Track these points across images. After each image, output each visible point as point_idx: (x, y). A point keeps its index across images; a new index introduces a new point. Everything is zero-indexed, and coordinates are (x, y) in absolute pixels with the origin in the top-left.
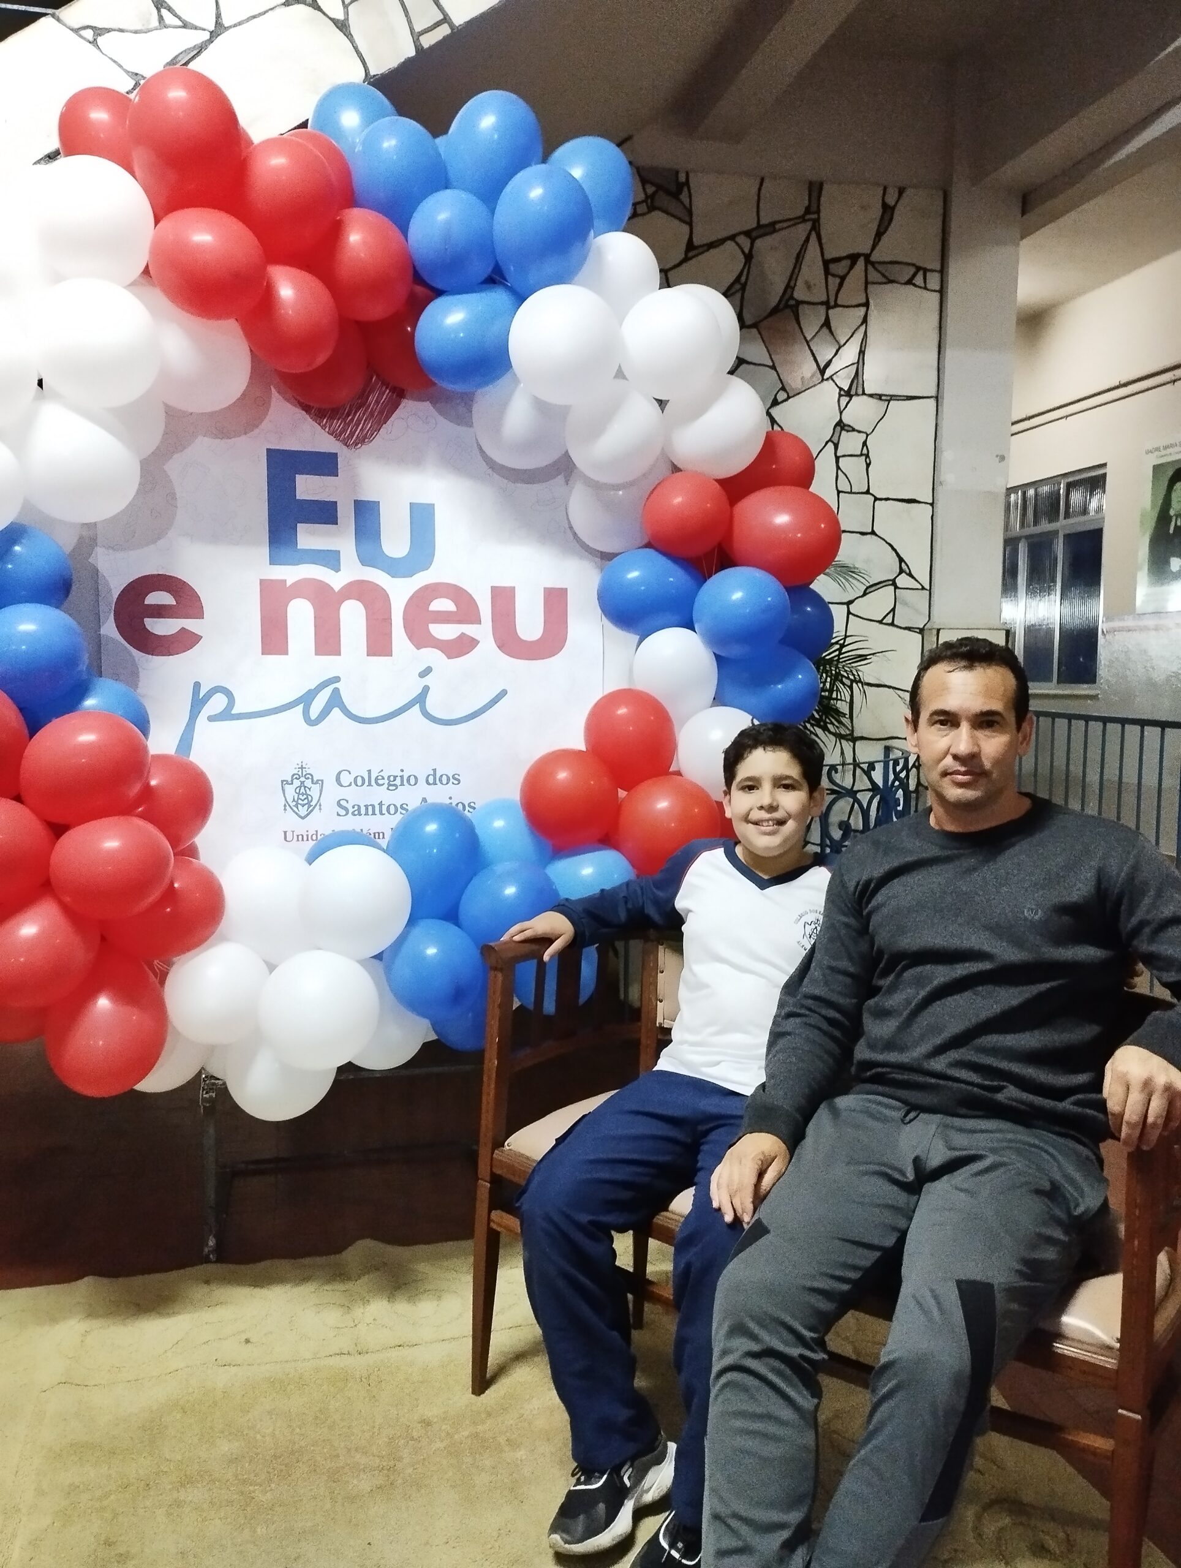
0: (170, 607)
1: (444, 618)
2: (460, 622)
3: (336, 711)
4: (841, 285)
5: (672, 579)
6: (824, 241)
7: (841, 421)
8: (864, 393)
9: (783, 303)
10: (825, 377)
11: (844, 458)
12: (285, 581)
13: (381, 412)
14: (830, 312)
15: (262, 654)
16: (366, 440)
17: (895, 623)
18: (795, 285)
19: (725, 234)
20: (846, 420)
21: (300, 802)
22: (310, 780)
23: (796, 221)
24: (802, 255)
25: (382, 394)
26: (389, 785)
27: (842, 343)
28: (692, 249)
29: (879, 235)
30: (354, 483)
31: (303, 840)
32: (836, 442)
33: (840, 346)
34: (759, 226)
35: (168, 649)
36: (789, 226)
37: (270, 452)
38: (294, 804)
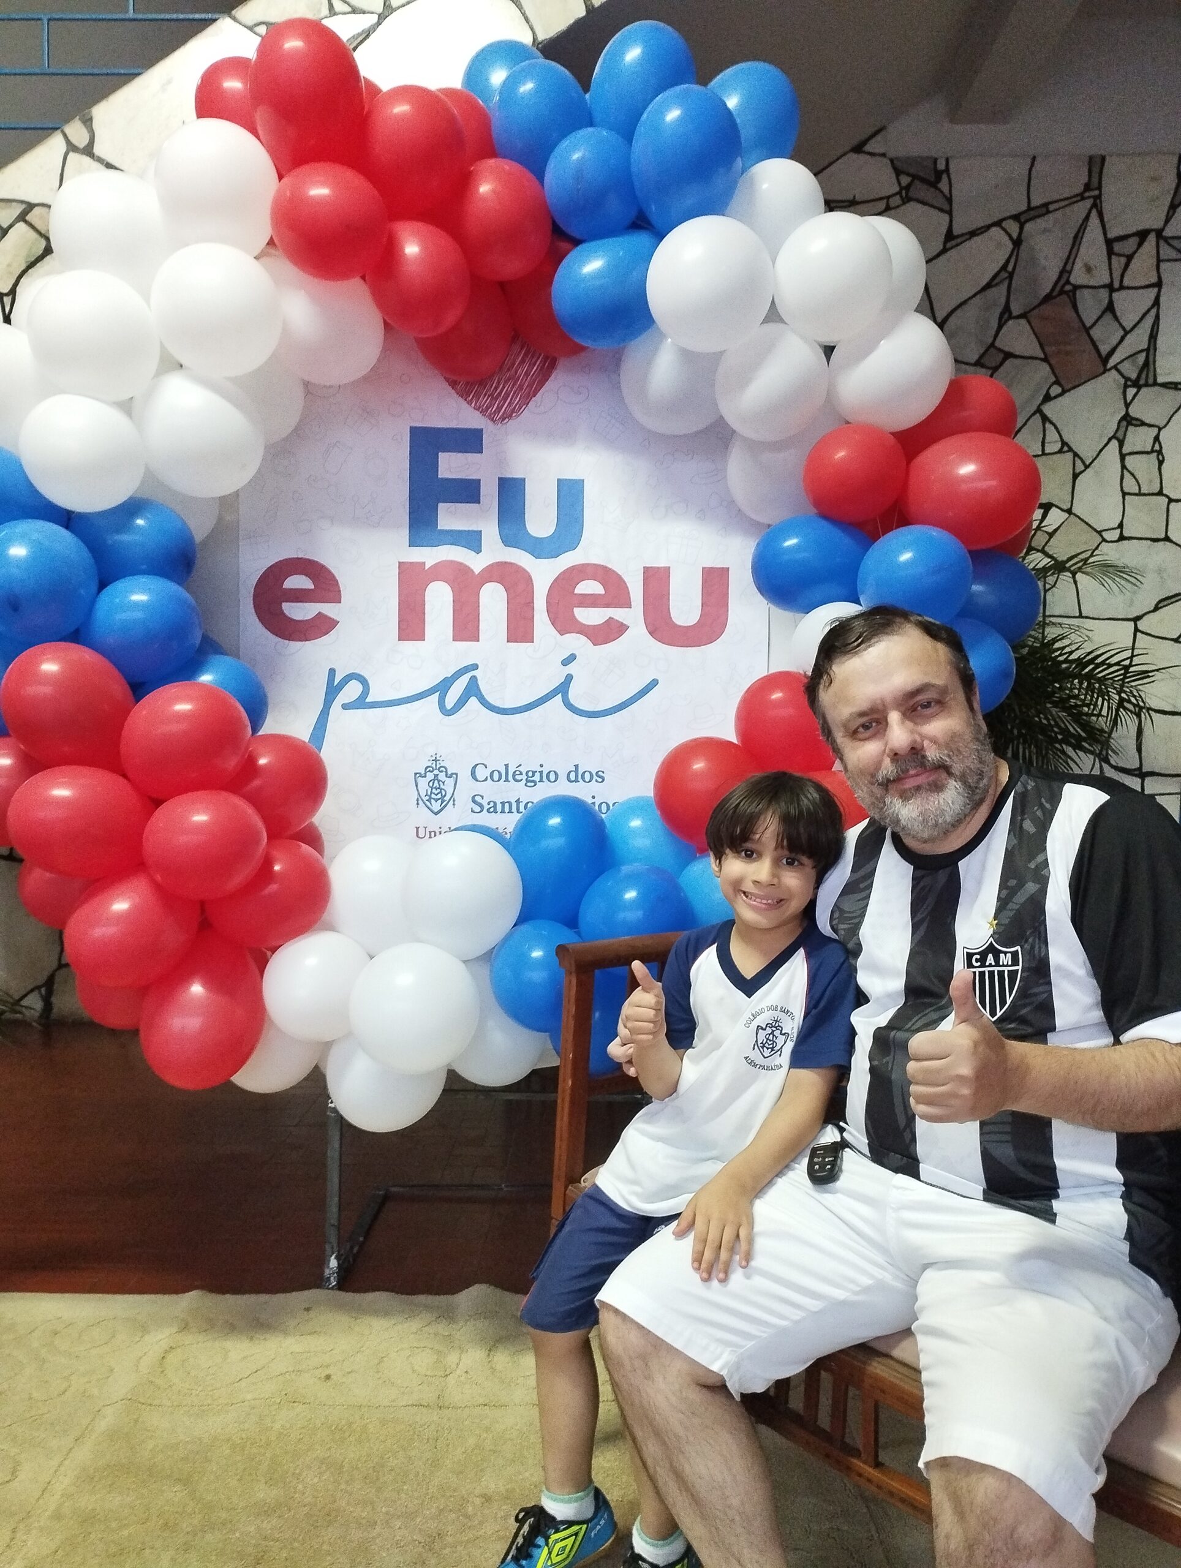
0: (308, 591)
1: (591, 601)
2: (608, 606)
3: (473, 701)
4: (1127, 265)
6: (1107, 218)
7: (1127, 413)
8: (1155, 384)
9: (1058, 288)
10: (1109, 366)
11: (1132, 457)
12: (424, 563)
13: (530, 386)
14: (1115, 295)
15: (399, 640)
16: (514, 414)
18: (1072, 268)
19: (989, 222)
20: (1134, 411)
21: (433, 796)
22: (444, 773)
23: (1074, 199)
24: (1080, 235)
25: (532, 365)
26: (528, 781)
27: (1128, 329)
28: (951, 238)
29: (1174, 207)
30: (500, 459)
31: (435, 837)
32: (1121, 438)
33: (1127, 333)
34: (1030, 208)
35: (305, 634)
36: (1066, 206)
37: (414, 431)
38: (427, 798)
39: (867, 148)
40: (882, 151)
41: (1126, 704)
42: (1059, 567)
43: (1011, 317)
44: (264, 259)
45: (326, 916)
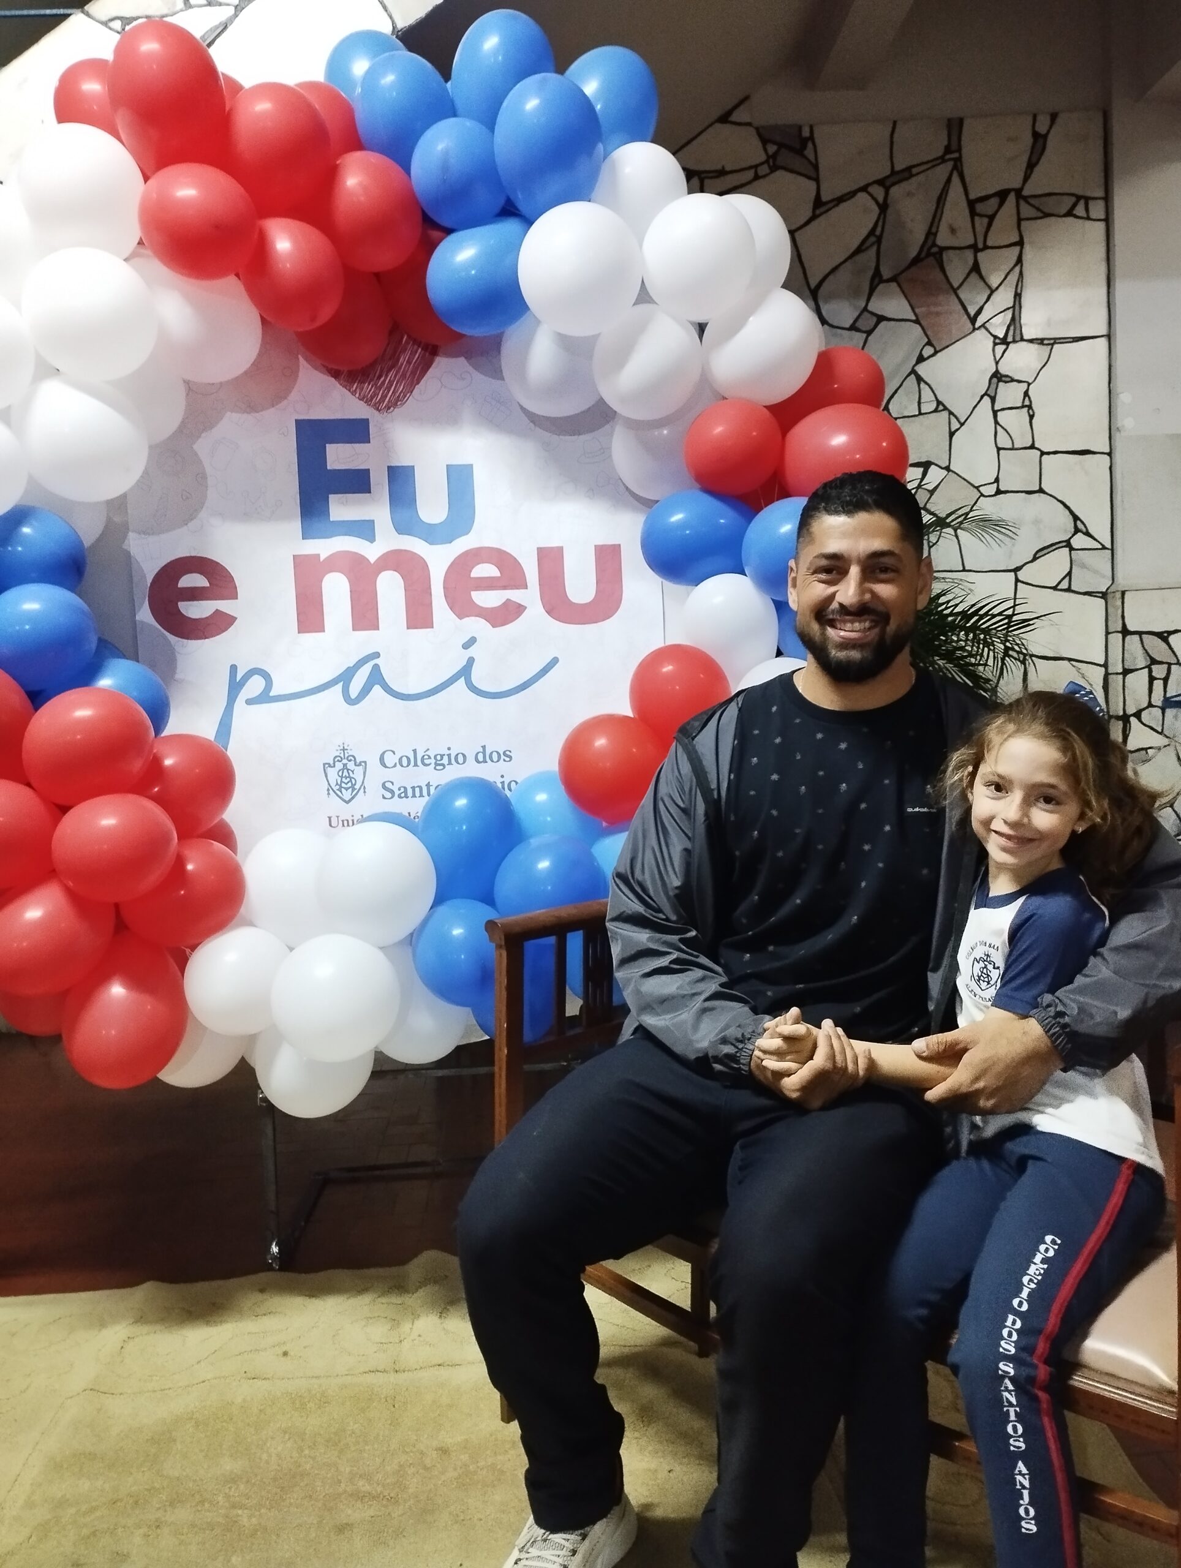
0: (204, 588)
1: (487, 584)
2: (505, 588)
3: (377, 689)
4: (990, 225)
5: (722, 521)
6: (968, 179)
7: (997, 371)
8: (1022, 339)
9: (925, 249)
10: (977, 325)
11: (1004, 412)
12: (318, 556)
13: (413, 373)
14: (979, 255)
15: (299, 633)
16: (399, 403)
17: (1073, 588)
18: (937, 232)
19: (856, 187)
20: (1003, 370)
21: (343, 785)
22: (353, 762)
23: (934, 163)
24: (944, 196)
25: (413, 353)
26: (436, 764)
27: (994, 286)
28: (820, 206)
29: (1031, 166)
30: (387, 448)
31: (348, 825)
32: (993, 395)
33: (992, 292)
34: (893, 173)
35: (204, 633)
36: (928, 169)
37: (298, 423)
38: (338, 787)
39: (734, 117)
40: (749, 120)
41: (1011, 653)
42: (941, 523)
43: (882, 281)
44: (136, 260)
45: (243, 910)
